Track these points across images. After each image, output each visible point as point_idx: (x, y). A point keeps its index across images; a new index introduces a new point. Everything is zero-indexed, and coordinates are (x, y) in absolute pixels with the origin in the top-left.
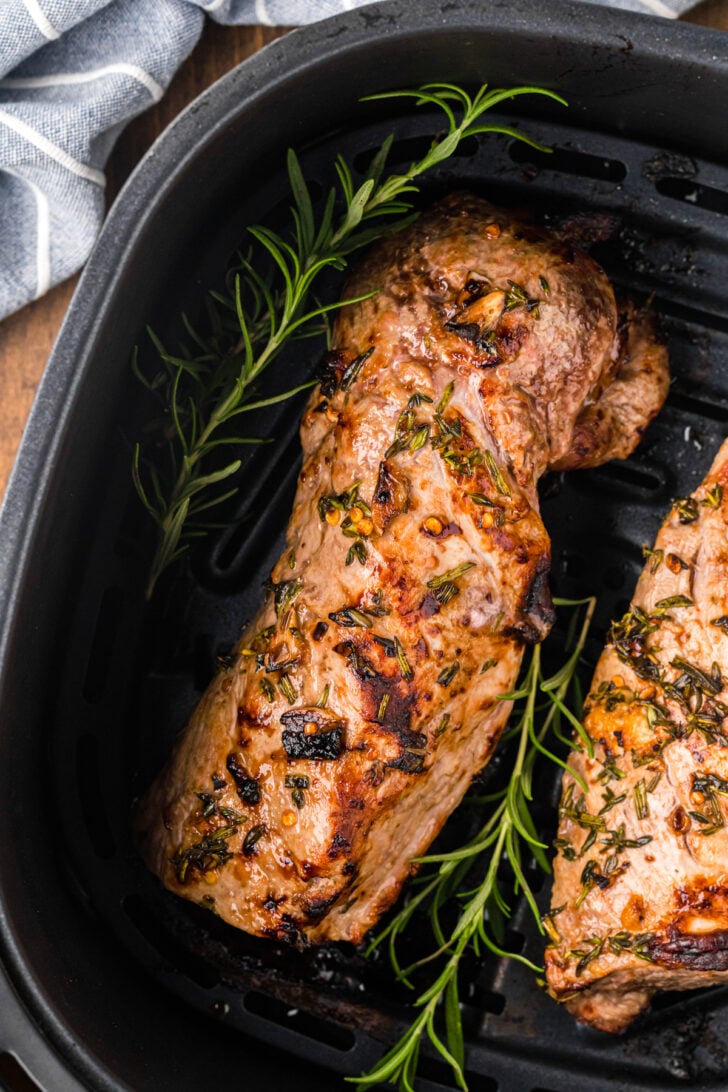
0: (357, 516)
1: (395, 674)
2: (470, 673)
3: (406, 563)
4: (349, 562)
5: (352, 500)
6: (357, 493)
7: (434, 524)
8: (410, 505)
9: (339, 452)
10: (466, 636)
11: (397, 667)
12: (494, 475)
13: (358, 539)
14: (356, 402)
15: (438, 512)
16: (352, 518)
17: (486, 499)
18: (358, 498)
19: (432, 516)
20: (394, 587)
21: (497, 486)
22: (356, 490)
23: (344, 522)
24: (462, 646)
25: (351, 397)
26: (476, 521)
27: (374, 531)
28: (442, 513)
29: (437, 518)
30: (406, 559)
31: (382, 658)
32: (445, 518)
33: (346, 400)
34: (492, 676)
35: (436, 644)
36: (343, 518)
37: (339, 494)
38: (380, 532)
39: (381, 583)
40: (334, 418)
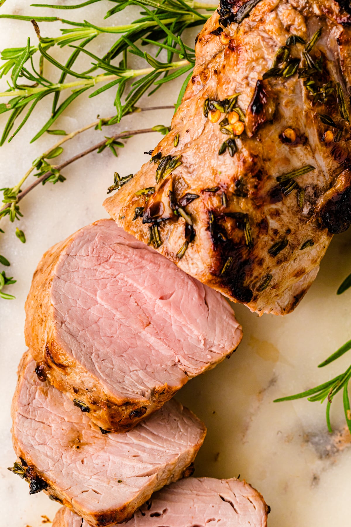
0: (233, 120)
1: (240, 243)
2: (293, 248)
3: (264, 160)
4: (222, 152)
5: (232, 106)
6: (236, 102)
7: (290, 133)
8: (277, 116)
9: (227, 68)
10: (297, 220)
11: (243, 237)
12: (341, 103)
13: (232, 136)
14: (245, 33)
15: (294, 125)
16: (229, 119)
17: (331, 120)
18: (237, 106)
19: (290, 127)
20: (253, 177)
21: (341, 112)
22: (236, 99)
23: (222, 121)
24: (292, 227)
25: (242, 28)
26: (321, 135)
27: (244, 133)
28: (297, 126)
29: (294, 129)
30: (265, 157)
31: (233, 228)
32: (299, 130)
33: (238, 30)
34: (308, 253)
35: (273, 224)
36: (222, 118)
37: (221, 99)
38: (250, 134)
39: (244, 172)
40: (225, 41)
